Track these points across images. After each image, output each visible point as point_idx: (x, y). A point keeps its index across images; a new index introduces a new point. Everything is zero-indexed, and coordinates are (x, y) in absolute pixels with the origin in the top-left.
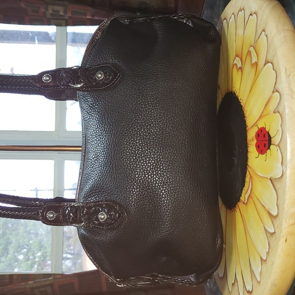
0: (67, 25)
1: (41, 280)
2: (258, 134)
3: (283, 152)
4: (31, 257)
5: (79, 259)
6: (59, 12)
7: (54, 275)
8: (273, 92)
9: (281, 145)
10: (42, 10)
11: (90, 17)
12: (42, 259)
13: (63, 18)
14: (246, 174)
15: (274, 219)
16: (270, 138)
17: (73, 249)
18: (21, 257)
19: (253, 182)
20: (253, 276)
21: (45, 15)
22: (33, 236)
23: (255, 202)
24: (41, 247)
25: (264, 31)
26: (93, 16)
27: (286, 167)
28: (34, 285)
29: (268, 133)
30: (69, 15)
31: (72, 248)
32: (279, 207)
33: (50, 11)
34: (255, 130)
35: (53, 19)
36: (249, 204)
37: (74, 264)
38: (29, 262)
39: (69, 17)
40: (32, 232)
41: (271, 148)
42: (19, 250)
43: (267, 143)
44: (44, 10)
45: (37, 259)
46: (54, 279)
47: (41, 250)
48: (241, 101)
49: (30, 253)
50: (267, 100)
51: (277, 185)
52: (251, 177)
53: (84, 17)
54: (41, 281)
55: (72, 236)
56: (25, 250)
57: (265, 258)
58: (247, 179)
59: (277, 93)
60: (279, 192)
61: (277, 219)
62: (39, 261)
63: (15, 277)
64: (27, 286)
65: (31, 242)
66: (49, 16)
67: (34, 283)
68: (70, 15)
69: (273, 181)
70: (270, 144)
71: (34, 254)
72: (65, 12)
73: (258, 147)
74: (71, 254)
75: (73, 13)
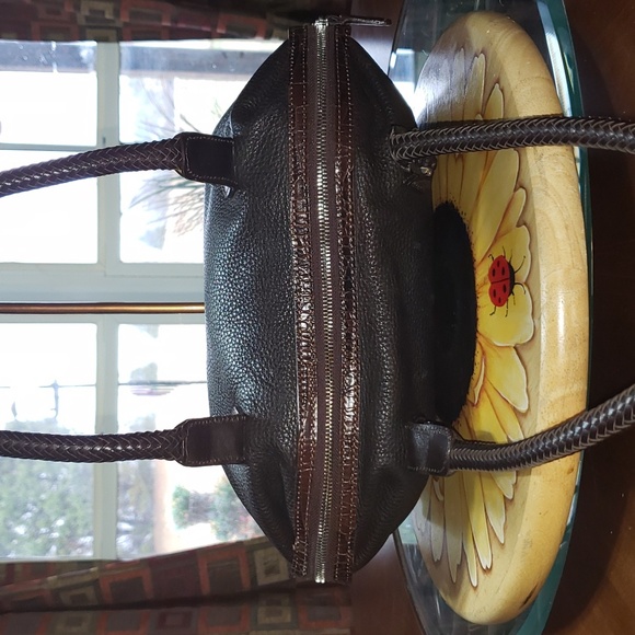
0: (120, 39)
1: (74, 573)
2: (494, 271)
3: (533, 293)
4: (43, 530)
5: (148, 533)
6: (103, 13)
7: (100, 563)
8: (515, 190)
9: (531, 282)
10: (68, 9)
11: (168, 24)
12: (68, 532)
13: (111, 25)
14: (475, 350)
15: (523, 420)
16: (512, 273)
17: (134, 512)
18: (20, 530)
19: (488, 361)
20: (492, 536)
21: (73, 19)
22: (46, 484)
23: (492, 397)
24: (64, 506)
25: (498, 82)
26: (175, 21)
27: (539, 319)
28: (60, 585)
29: (509, 264)
30: (125, 19)
31: (131, 508)
32: (531, 394)
33: (85, 12)
34: (489, 263)
35: (90, 27)
36: (481, 403)
37: (137, 543)
38: (39, 541)
39: (126, 24)
40: (44, 475)
41: (514, 291)
42: (16, 514)
43: (508, 283)
44: (72, 10)
45: (56, 535)
46: (101, 570)
47: (63, 515)
48: (463, 216)
49: (41, 522)
50: (506, 205)
51: (526, 355)
52: (484, 353)
53: (156, 23)
54: (75, 576)
55: (131, 483)
56: (29, 515)
57: (510, 497)
58: (478, 358)
59: (521, 190)
60: (530, 366)
61: (529, 416)
62: (60, 538)
63: (18, 569)
64: (45, 587)
65: (43, 496)
66: (81, 21)
67: (58, 578)
68: (127, 20)
69: (519, 349)
70: (513, 284)
71: (49, 524)
72: (117, 13)
73: (493, 294)
74: (130, 522)
75: (133, 15)
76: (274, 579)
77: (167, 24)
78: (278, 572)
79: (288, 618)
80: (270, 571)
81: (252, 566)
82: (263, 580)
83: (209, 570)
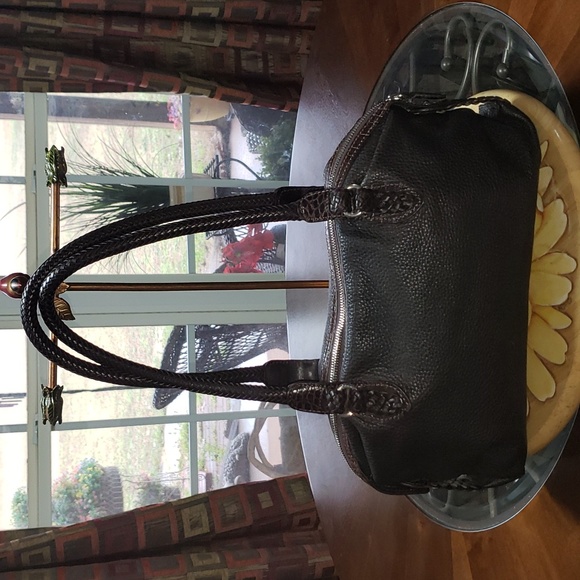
11: (101, 79)
28: (22, 546)
35: (27, 80)
46: (55, 533)
53: (90, 79)
64: (9, 549)
66: (21, 74)
67: (20, 542)
72: (59, 70)
75: (73, 71)
76: (198, 532)
77: (99, 79)
78: (202, 526)
79: (218, 560)
80: (195, 525)
81: (180, 521)
82: (189, 534)
83: (145, 527)
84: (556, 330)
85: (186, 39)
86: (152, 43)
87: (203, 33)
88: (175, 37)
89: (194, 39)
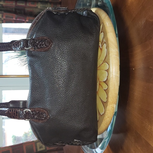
13: (1, 19)
26: (16, 18)
39: (4, 19)
53: (12, 19)
72: (2, 16)
75: (7, 17)
77: (14, 19)
81: (36, 146)
82: (39, 150)
83: (26, 148)
84: (104, 90)
85: (39, 7)
86: (31, 9)
87: (44, 5)
88: (36, 6)
89: (41, 7)
